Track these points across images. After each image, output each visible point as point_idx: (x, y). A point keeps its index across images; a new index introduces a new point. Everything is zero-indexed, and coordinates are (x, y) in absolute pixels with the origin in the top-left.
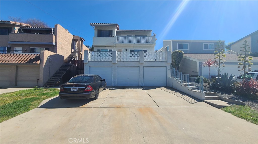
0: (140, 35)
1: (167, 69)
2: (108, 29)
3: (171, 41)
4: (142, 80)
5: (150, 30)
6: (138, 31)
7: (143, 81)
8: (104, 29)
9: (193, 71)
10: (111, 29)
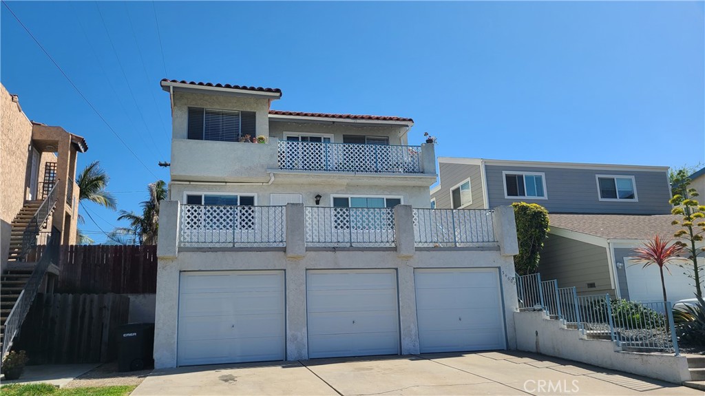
0: (364, 136)
1: (503, 276)
2: (235, 107)
3: (478, 162)
4: (412, 326)
5: (404, 120)
6: (359, 121)
7: (414, 331)
8: (217, 108)
9: (592, 285)
10: (249, 110)
